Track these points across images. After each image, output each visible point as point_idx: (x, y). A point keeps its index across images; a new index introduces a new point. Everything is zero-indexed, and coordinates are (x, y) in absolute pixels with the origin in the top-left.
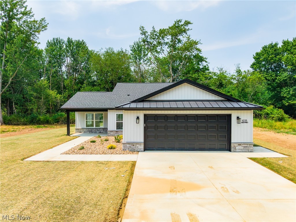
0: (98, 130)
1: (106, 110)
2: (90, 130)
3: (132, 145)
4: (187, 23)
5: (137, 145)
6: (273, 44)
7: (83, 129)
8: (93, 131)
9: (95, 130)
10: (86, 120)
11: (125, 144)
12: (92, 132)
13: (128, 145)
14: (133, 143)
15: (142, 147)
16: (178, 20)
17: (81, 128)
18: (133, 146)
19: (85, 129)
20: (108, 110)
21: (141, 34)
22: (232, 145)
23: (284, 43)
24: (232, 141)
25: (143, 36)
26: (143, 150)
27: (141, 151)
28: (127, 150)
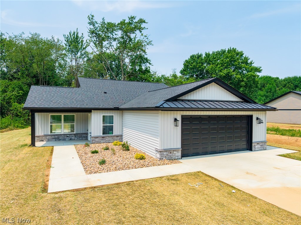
0: (68, 137)
1: (89, 110)
2: (56, 137)
3: (169, 153)
4: (142, 21)
5: (174, 152)
6: (199, 55)
7: (46, 136)
8: (60, 138)
9: (63, 137)
10: (50, 124)
11: (162, 152)
12: (59, 140)
13: (165, 153)
14: (170, 150)
15: (179, 154)
16: (132, 16)
17: (43, 134)
18: (171, 153)
19: (49, 135)
20: (92, 110)
21: (88, 23)
22: (253, 144)
23: (206, 54)
24: (253, 141)
25: (92, 27)
26: (180, 157)
27: (178, 158)
28: (164, 159)
